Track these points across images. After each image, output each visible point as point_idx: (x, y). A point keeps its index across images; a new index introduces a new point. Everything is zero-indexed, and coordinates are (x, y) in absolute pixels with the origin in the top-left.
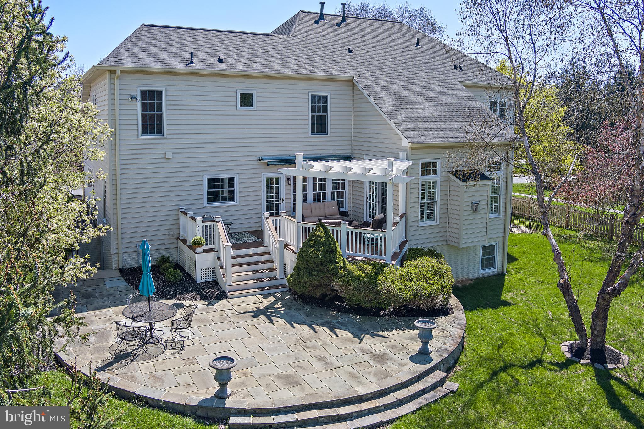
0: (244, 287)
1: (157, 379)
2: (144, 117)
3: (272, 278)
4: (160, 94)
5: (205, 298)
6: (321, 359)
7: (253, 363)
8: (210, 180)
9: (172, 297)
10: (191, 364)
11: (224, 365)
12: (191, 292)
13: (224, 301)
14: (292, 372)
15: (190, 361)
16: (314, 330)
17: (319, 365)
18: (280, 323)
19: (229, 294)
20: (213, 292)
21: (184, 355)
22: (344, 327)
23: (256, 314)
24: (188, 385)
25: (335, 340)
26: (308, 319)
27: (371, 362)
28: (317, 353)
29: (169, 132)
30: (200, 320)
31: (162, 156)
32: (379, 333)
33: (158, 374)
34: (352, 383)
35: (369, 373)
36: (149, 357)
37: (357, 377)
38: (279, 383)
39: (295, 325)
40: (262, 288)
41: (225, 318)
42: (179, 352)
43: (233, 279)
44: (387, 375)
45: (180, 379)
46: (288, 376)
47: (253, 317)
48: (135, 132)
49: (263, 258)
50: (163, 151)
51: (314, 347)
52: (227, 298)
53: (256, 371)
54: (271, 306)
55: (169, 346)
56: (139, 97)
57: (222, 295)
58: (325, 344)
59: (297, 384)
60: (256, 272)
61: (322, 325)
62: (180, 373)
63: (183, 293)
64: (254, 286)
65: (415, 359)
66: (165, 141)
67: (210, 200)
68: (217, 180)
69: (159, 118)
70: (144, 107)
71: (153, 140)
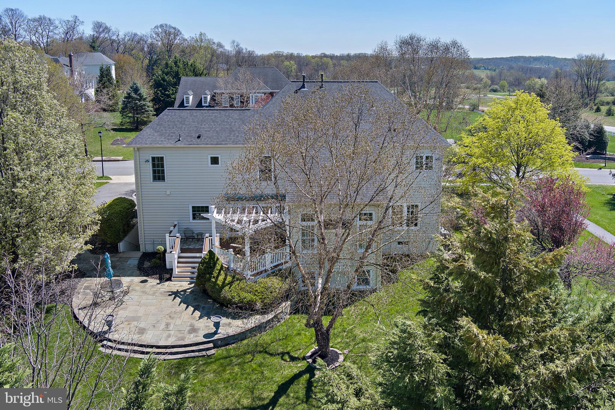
0: (183, 276)
2: (154, 171)
4: (162, 158)
5: (160, 279)
6: (167, 325)
7: (138, 319)
8: (193, 207)
11: (110, 318)
13: (166, 283)
14: (147, 327)
17: (162, 327)
18: (177, 301)
19: (170, 279)
23: (173, 293)
28: (170, 321)
29: (168, 179)
31: (165, 193)
38: (136, 331)
39: (182, 304)
40: (192, 278)
41: (156, 293)
43: (178, 271)
46: (143, 329)
47: (169, 295)
48: (149, 179)
50: (165, 190)
51: (172, 318)
53: (134, 323)
56: (151, 161)
59: (142, 334)
60: (193, 267)
63: (153, 274)
64: (189, 276)
65: (205, 336)
66: (166, 185)
67: (194, 218)
68: (198, 207)
69: (163, 171)
70: (154, 166)
71: (159, 184)
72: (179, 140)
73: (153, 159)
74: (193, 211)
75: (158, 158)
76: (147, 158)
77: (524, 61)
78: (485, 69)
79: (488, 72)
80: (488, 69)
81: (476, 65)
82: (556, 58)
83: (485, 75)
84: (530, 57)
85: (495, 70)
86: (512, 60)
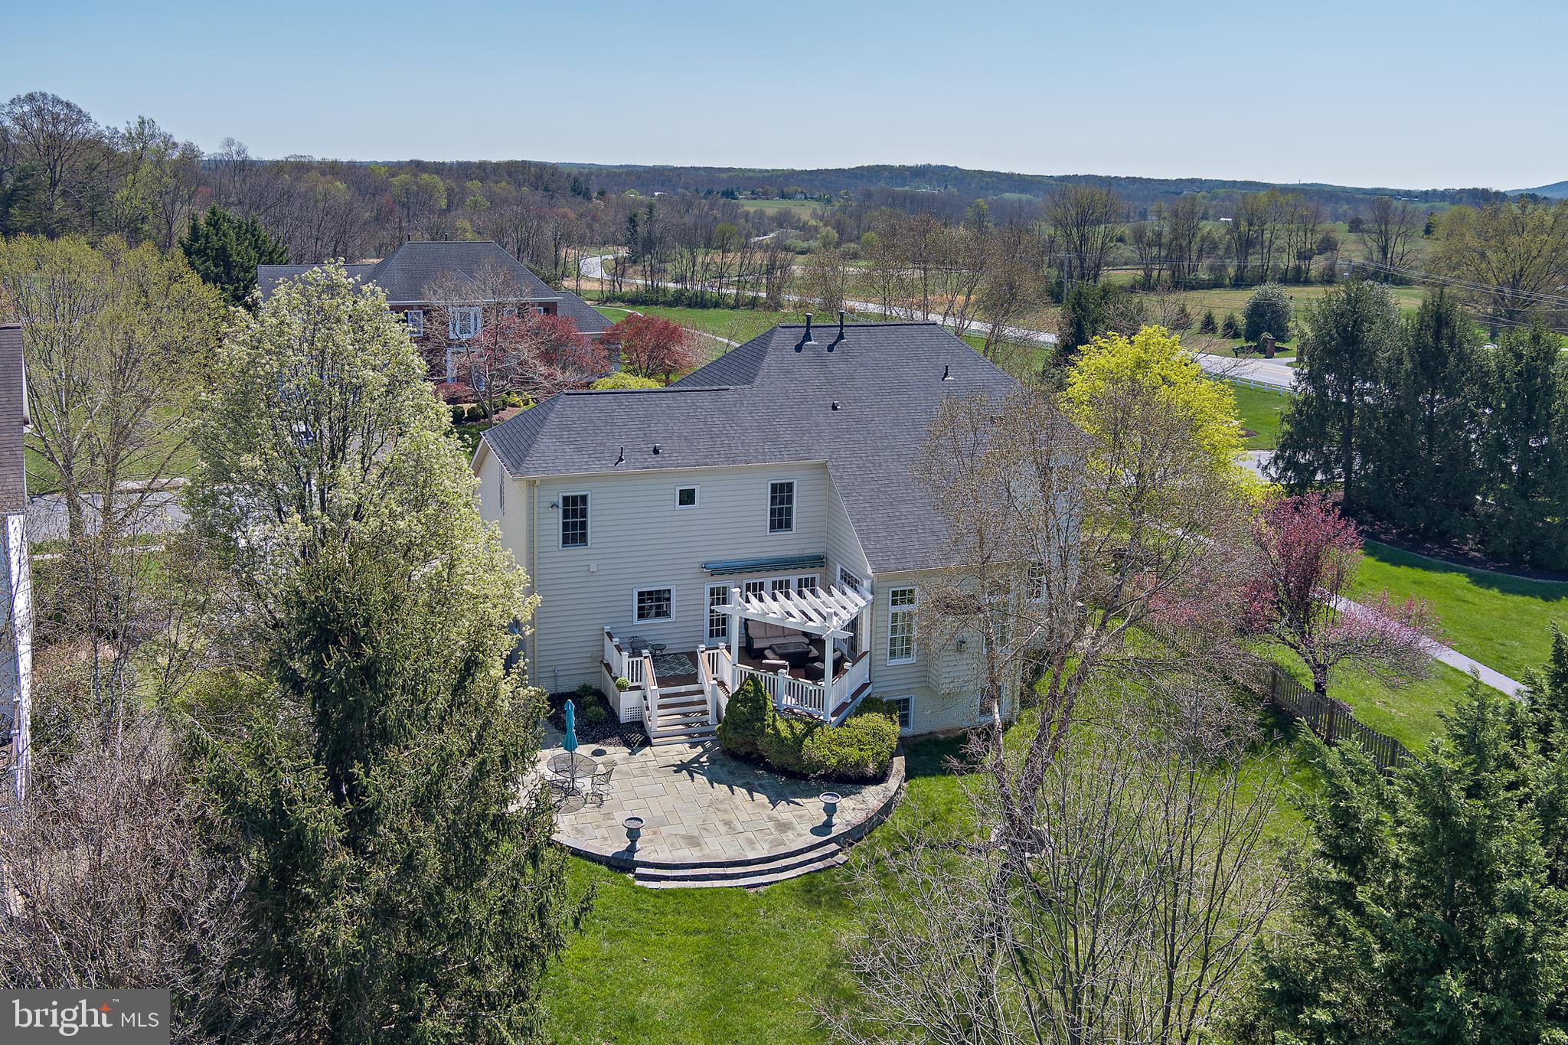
0: (671, 733)
1: (579, 831)
2: (565, 526)
3: (702, 724)
4: (584, 499)
5: (627, 744)
6: (727, 823)
7: (663, 822)
8: (641, 594)
9: (595, 741)
10: (609, 819)
11: (634, 825)
12: (612, 737)
13: (647, 749)
14: (696, 833)
15: (608, 816)
16: (732, 791)
17: (723, 829)
18: (701, 780)
19: (653, 741)
20: (639, 737)
21: (603, 810)
22: (763, 790)
23: (681, 767)
24: (605, 839)
25: (748, 804)
26: (730, 778)
27: (773, 830)
28: (726, 817)
29: (594, 541)
30: (620, 772)
31: (586, 568)
32: (796, 800)
33: (579, 826)
34: (746, 848)
35: (766, 841)
36: (571, 810)
37: (753, 843)
38: (682, 843)
39: (715, 784)
40: (689, 735)
41: (645, 772)
42: (598, 807)
43: (659, 723)
44: (782, 843)
45: (598, 833)
46: (693, 837)
47: (675, 772)
48: (556, 543)
49: (696, 698)
50: (587, 563)
51: (725, 811)
52: (651, 745)
53: (664, 830)
54: (696, 760)
55: (589, 800)
56: (561, 505)
57: (646, 742)
58: (737, 808)
59: (699, 845)
60: (685, 715)
61: (741, 786)
62: (598, 827)
63: (605, 737)
64: (681, 732)
65: (815, 831)
66: (589, 551)
67: (641, 616)
68: (650, 593)
69: (583, 525)
70: (566, 514)
71: (575, 551)
72: (621, 460)
73: (566, 499)
74: (640, 601)
75: (575, 498)
76: (555, 499)
77: (891, 178)
78: (806, 198)
79: (815, 205)
80: (812, 198)
81: (785, 189)
82: (962, 171)
83: (809, 212)
84: (903, 168)
85: (829, 201)
86: (863, 175)
